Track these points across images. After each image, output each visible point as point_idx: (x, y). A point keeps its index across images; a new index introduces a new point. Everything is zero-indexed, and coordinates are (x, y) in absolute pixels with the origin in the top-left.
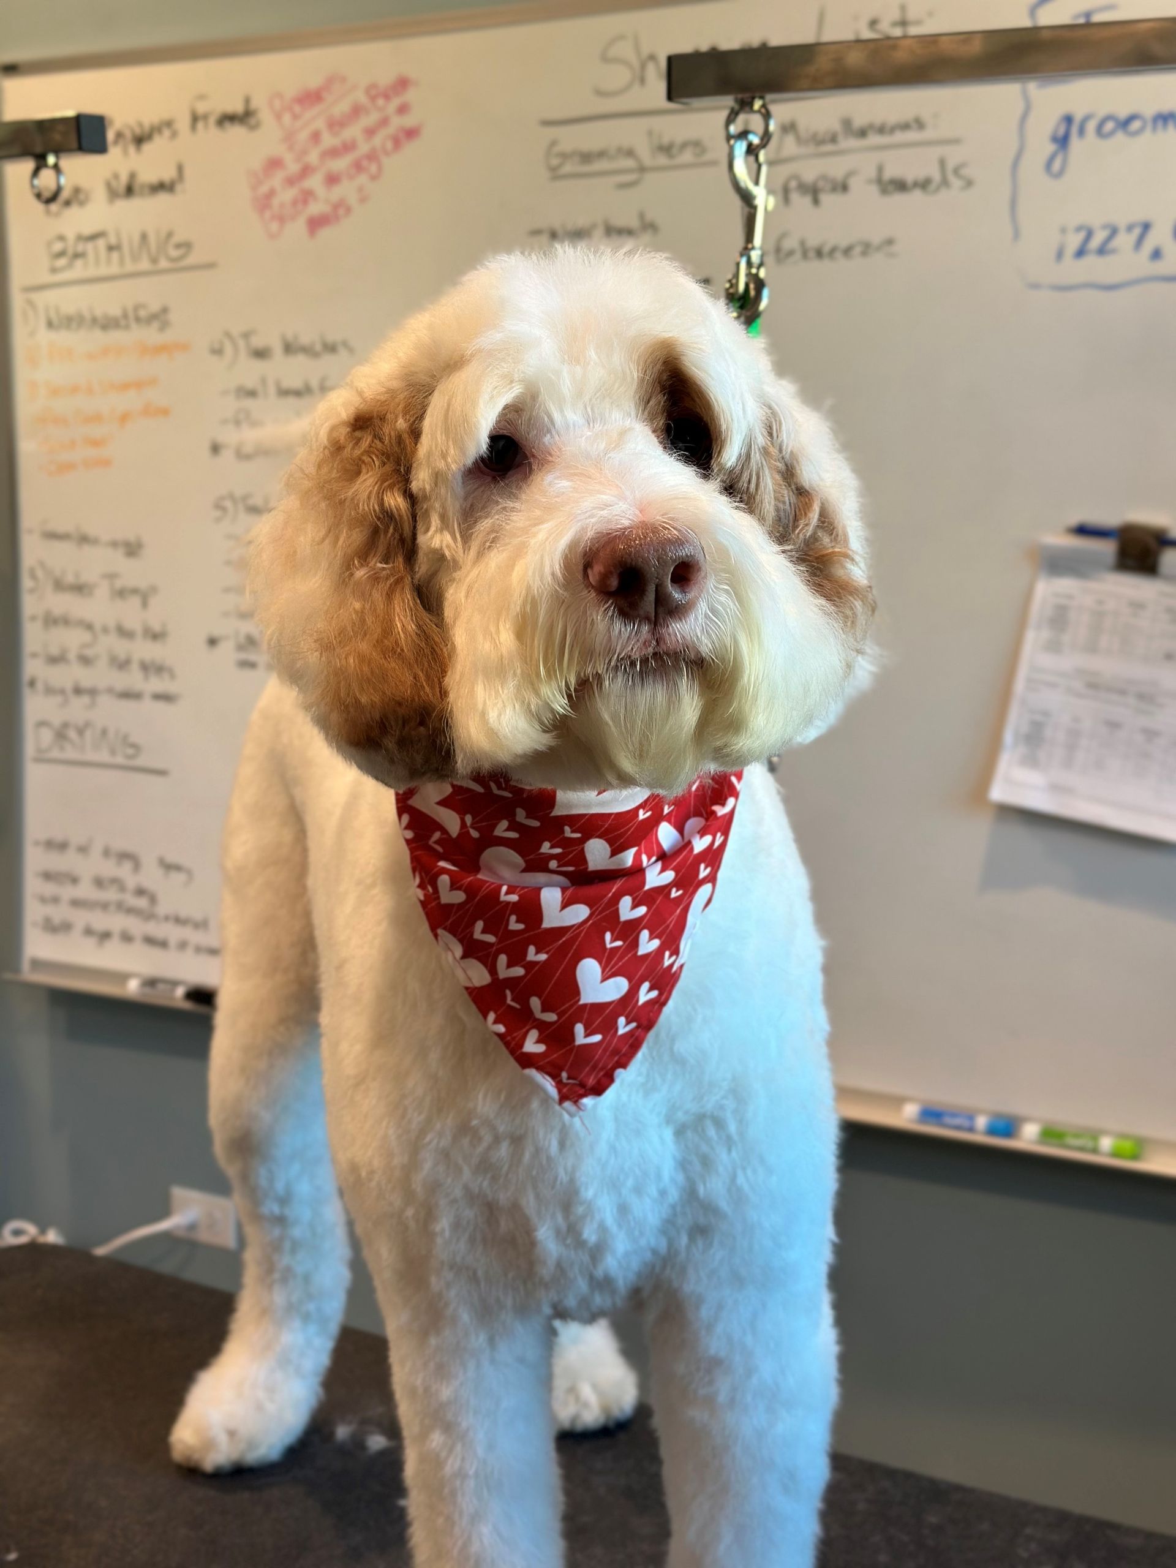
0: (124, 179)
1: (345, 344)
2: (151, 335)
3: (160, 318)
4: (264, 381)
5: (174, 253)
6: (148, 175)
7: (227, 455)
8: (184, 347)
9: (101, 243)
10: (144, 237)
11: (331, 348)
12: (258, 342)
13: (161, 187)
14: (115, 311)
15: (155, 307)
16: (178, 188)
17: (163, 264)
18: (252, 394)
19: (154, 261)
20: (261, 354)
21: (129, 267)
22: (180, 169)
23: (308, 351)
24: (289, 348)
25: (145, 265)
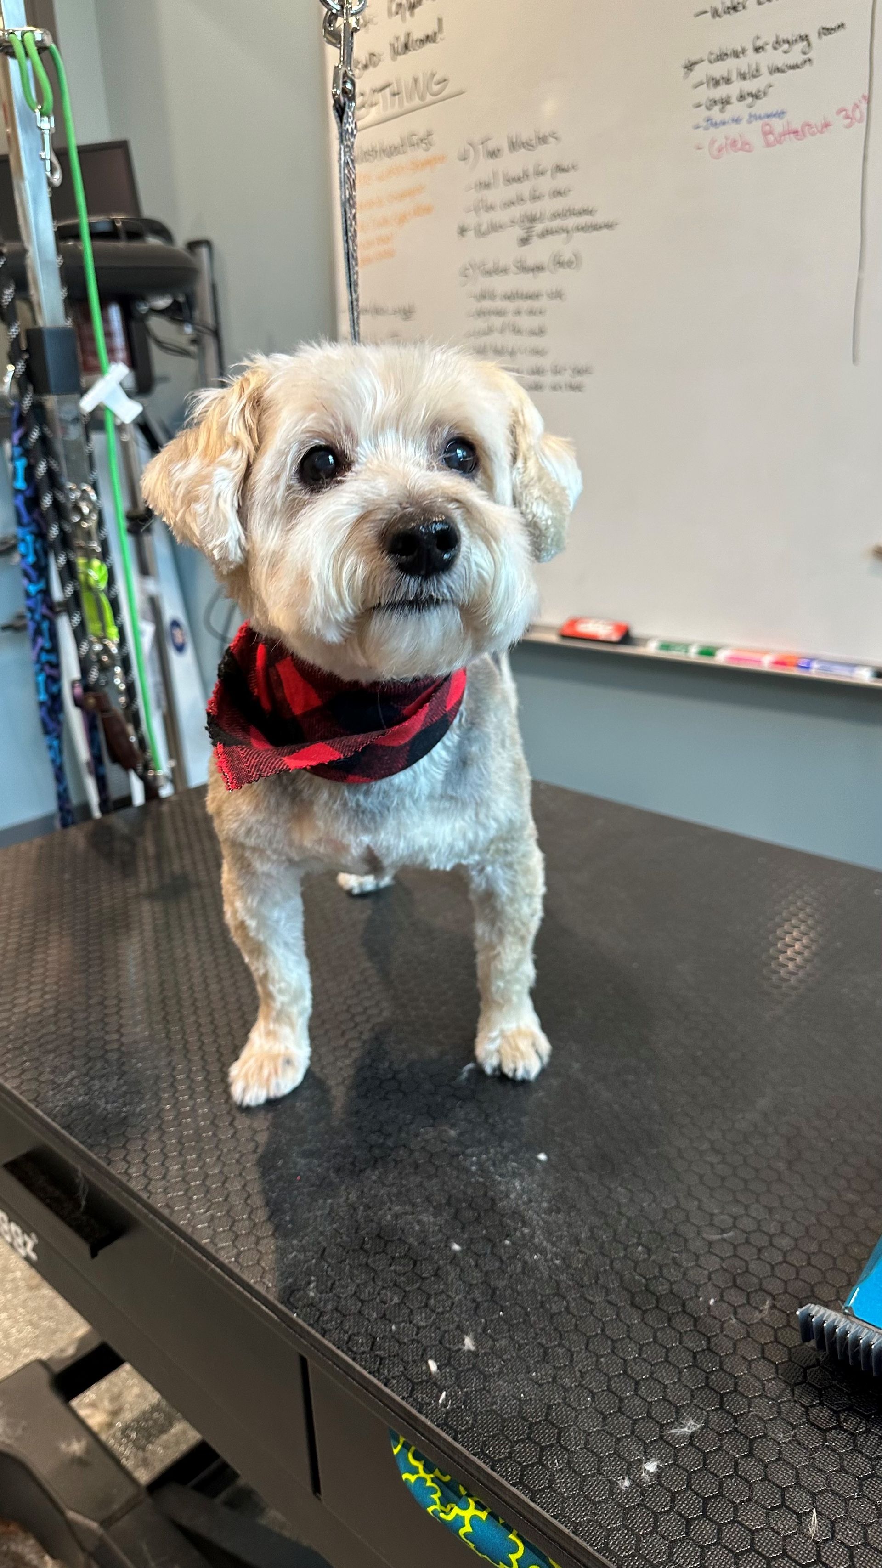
0: (402, 39)
1: (553, 135)
2: (420, 154)
3: (426, 140)
4: (495, 174)
5: (436, 88)
6: (418, 34)
7: (471, 234)
8: (442, 159)
9: (387, 91)
10: (416, 80)
11: (543, 140)
12: (491, 145)
13: (429, 39)
14: (397, 141)
15: (422, 132)
16: (439, 36)
17: (429, 98)
18: (487, 186)
19: (422, 98)
20: (493, 154)
21: (407, 105)
22: (440, 21)
23: (527, 145)
24: (514, 145)
25: (417, 102)
